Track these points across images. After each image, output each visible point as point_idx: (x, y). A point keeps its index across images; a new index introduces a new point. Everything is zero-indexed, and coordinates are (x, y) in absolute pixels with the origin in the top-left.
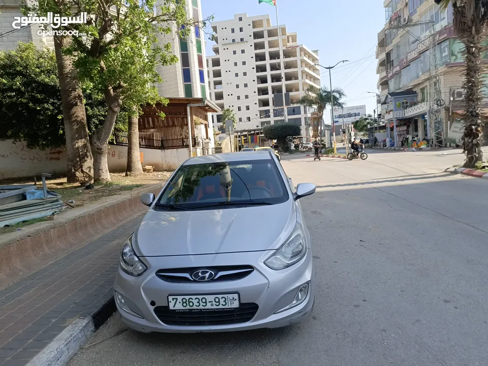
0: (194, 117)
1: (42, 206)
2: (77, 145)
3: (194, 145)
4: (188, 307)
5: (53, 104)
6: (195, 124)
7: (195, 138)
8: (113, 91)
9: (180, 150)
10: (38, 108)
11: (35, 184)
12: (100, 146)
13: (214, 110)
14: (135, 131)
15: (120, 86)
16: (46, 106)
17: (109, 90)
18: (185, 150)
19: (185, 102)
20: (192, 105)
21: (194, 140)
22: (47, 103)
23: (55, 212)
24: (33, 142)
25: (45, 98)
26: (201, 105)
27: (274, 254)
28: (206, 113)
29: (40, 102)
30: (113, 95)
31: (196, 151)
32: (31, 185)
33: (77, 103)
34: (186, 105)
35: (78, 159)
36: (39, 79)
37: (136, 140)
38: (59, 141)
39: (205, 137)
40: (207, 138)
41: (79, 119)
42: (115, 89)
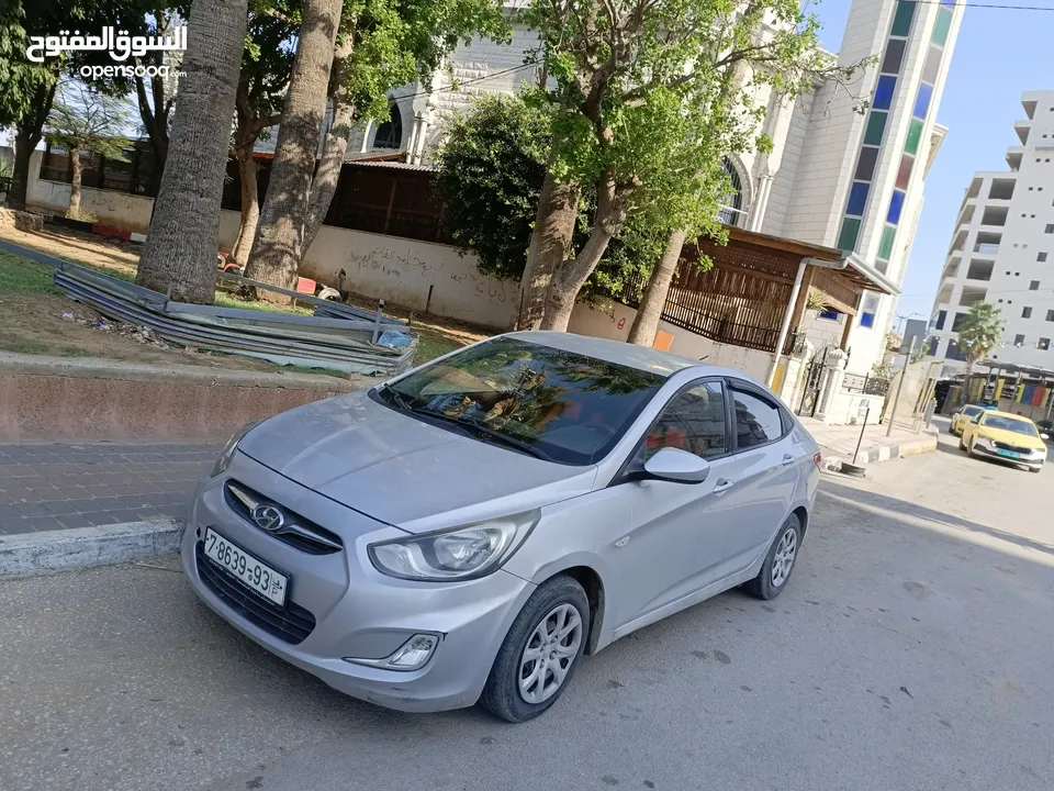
0: (812, 290)
1: (361, 355)
2: (536, 284)
3: (788, 351)
4: (222, 562)
5: (532, 201)
6: (808, 306)
7: (795, 336)
8: (615, 192)
9: (753, 352)
10: (508, 203)
11: (408, 324)
12: (561, 293)
13: (879, 287)
14: (662, 285)
15: (631, 184)
16: (519, 200)
17: (608, 188)
18: (764, 355)
19: (797, 251)
20: (814, 262)
21: (792, 337)
22: (522, 195)
23: (378, 372)
24: (487, 265)
25: (524, 188)
26: (832, 265)
27: (402, 541)
28: (858, 291)
29: (513, 191)
30: (611, 199)
31: (787, 365)
32: (402, 323)
33: (563, 203)
34: (798, 258)
35: (529, 310)
36: (526, 150)
37: (657, 304)
38: (514, 267)
39: (838, 344)
40: (843, 346)
41: (556, 235)
42: (619, 187)
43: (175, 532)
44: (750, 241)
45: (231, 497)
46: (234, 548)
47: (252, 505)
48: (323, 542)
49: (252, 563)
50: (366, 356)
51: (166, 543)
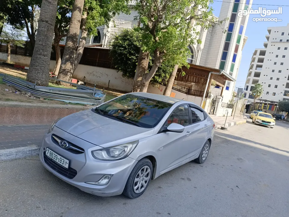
0: (212, 80)
1: (90, 100)
2: (138, 80)
3: (206, 97)
4: (51, 157)
5: (136, 57)
6: (211, 85)
7: (208, 93)
8: (159, 54)
9: (197, 97)
10: (130, 57)
11: (103, 91)
12: (145, 82)
14: (172, 79)
15: (163, 52)
16: (133, 57)
17: (157, 54)
18: (200, 98)
19: (208, 70)
20: (213, 73)
21: (207, 93)
22: (134, 56)
23: (94, 104)
24: (124, 75)
25: (134, 53)
26: (218, 73)
27: (101, 150)
28: (225, 81)
29: (131, 54)
30: (158, 56)
31: (206, 100)
33: (145, 58)
34: (208, 72)
35: (136, 87)
36: (135, 43)
37: (171, 85)
38: (132, 75)
39: (220, 95)
40: (221, 95)
41: (143, 66)
42: (160, 53)
43: (37, 149)
44: (196, 67)
45: (53, 139)
46: (54, 153)
47: (59, 141)
48: (79, 151)
49: (59, 157)
50: (91, 100)
51: (35, 153)
